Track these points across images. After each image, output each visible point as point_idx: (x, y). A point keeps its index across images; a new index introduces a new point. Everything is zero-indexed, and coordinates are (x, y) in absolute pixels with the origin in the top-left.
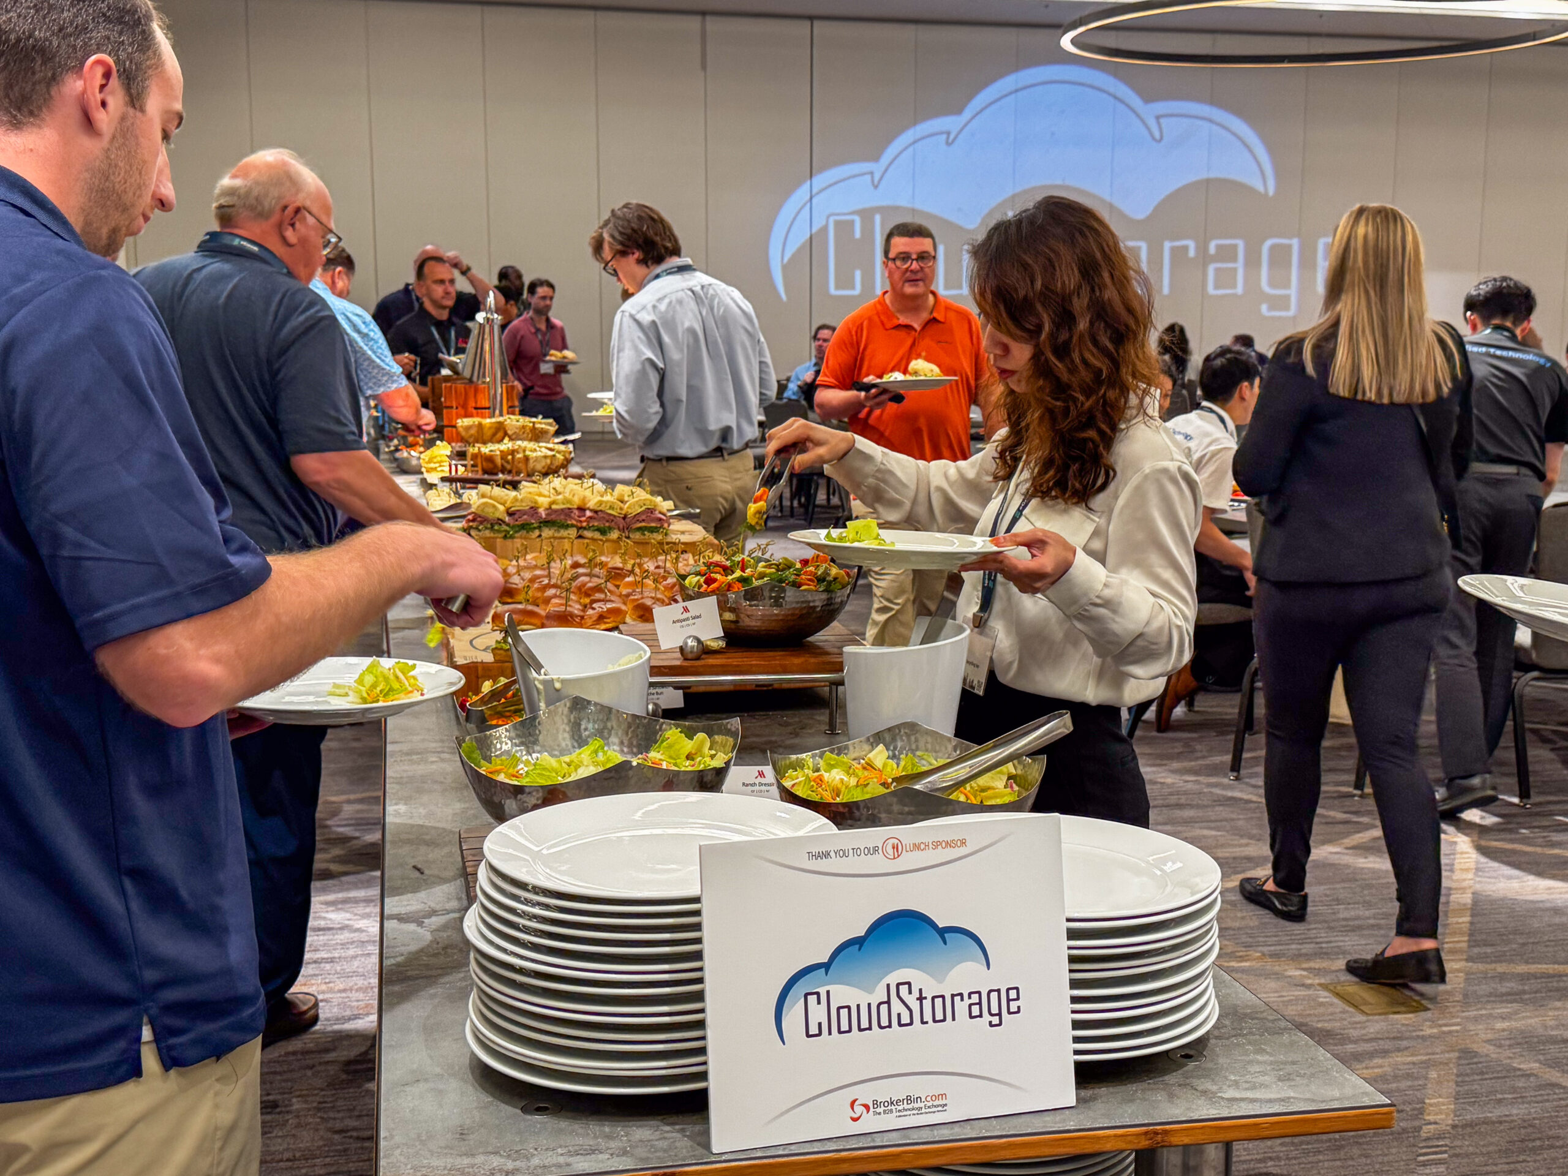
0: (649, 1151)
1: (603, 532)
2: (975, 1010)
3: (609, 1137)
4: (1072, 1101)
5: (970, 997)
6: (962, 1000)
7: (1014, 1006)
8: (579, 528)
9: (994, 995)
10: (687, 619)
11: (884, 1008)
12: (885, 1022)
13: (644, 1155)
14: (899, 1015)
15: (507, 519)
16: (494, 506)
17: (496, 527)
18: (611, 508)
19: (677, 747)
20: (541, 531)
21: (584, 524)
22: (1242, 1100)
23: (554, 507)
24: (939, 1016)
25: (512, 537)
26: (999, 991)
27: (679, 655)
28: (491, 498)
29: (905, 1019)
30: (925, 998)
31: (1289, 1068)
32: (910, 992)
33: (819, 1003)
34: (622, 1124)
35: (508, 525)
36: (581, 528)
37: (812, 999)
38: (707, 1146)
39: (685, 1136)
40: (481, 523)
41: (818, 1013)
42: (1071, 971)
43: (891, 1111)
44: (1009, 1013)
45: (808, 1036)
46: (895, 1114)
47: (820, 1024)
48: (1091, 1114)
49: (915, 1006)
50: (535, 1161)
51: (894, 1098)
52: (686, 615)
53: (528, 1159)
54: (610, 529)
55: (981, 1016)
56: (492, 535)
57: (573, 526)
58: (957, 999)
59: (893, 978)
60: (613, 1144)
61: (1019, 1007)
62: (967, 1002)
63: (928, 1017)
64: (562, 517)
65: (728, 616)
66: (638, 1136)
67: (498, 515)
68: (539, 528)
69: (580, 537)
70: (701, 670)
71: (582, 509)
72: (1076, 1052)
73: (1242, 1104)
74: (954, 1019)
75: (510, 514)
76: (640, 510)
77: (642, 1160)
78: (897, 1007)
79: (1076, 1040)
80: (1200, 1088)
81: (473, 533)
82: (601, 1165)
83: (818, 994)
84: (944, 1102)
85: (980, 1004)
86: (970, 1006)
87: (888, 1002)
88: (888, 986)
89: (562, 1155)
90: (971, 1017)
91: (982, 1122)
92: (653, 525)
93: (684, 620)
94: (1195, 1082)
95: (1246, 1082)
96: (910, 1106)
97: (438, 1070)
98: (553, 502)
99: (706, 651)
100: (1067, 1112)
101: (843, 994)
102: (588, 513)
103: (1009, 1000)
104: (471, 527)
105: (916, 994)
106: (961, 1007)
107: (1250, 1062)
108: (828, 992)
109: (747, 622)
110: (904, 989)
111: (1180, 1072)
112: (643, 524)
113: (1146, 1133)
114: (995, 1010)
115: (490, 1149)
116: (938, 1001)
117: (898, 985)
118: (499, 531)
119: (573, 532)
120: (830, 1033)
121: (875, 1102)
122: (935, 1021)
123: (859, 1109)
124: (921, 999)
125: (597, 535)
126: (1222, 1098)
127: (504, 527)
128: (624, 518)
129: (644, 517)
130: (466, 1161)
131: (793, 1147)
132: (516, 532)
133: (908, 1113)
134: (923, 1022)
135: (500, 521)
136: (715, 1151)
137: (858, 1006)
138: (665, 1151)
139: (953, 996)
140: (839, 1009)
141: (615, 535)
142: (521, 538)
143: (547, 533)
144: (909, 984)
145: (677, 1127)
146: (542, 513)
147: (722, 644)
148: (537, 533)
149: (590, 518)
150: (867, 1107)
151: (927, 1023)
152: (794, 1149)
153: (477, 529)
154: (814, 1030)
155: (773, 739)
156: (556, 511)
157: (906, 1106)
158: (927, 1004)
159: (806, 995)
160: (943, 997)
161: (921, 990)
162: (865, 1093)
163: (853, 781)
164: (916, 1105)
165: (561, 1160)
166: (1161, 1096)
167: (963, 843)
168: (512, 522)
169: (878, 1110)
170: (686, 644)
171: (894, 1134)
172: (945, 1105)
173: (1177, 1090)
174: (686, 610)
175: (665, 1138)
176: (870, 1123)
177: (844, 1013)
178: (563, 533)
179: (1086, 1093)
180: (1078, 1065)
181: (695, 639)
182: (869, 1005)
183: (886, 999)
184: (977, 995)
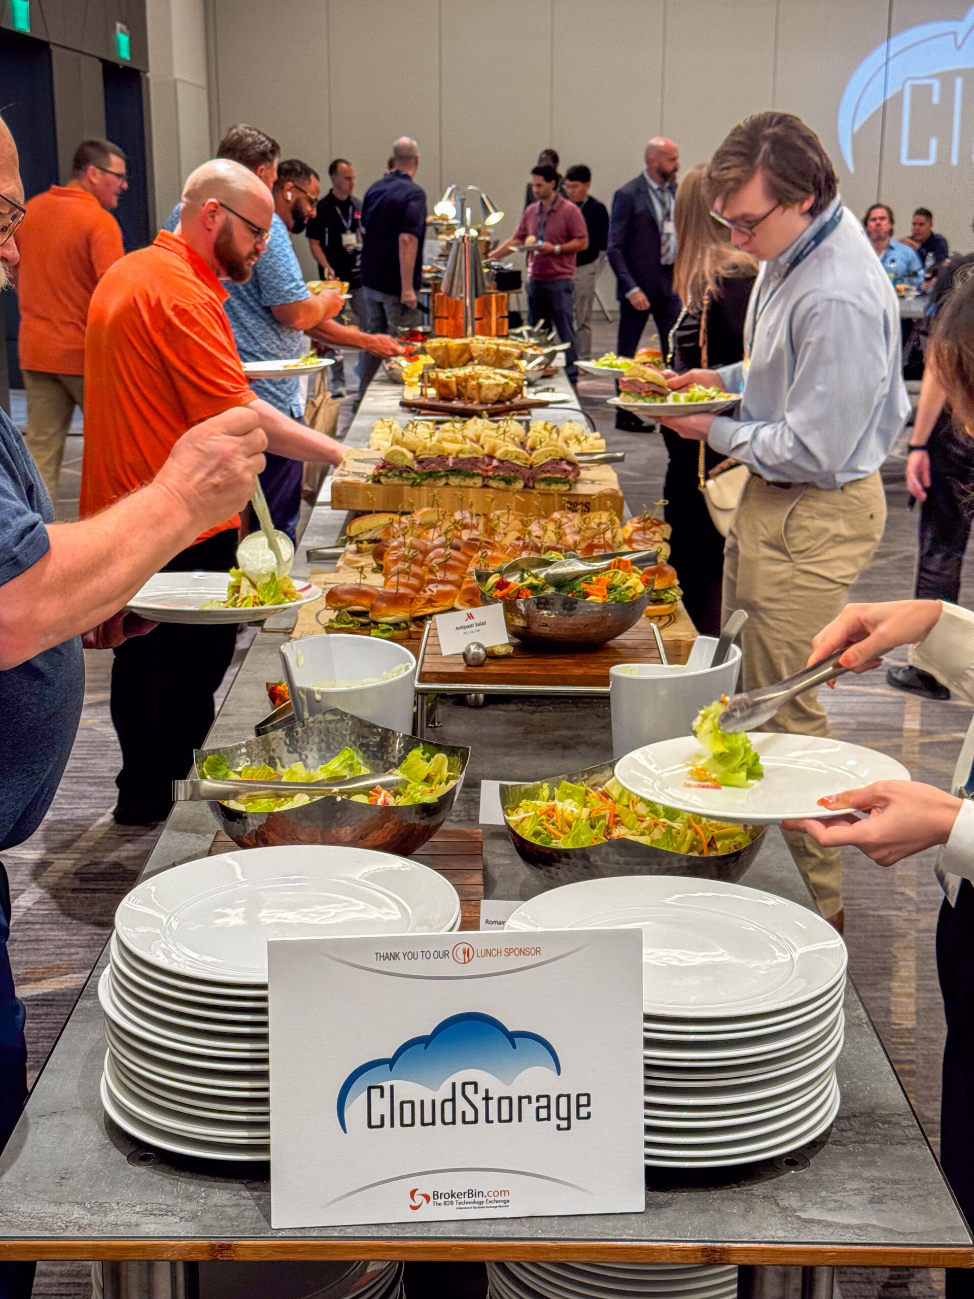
0: (217, 1219)
1: (508, 481)
2: (543, 1113)
3: (189, 1198)
4: (641, 1207)
5: (538, 1100)
6: (530, 1102)
7: (583, 1112)
8: (484, 478)
9: (563, 1101)
10: (471, 626)
11: (449, 1106)
12: (448, 1118)
13: (209, 1222)
14: (464, 1113)
15: (416, 466)
17: (405, 475)
18: (517, 458)
19: (415, 768)
20: (448, 479)
21: (490, 473)
22: (819, 1222)
23: (461, 456)
24: (505, 1116)
25: (419, 485)
26: (568, 1096)
27: (462, 660)
28: (404, 445)
29: (470, 1117)
30: (492, 1098)
31: (888, 1189)
32: (476, 1092)
33: (382, 1096)
34: (208, 1183)
35: (416, 473)
36: (487, 477)
37: (375, 1093)
38: (268, 1219)
39: (257, 1205)
40: (390, 470)
41: (381, 1106)
43: (452, 1203)
44: (579, 1117)
45: (370, 1126)
46: (455, 1206)
47: (382, 1117)
48: (656, 1222)
49: (481, 1105)
50: (111, 1218)
51: (456, 1191)
53: (106, 1214)
54: (516, 479)
55: (548, 1119)
56: (400, 482)
57: (478, 475)
59: (459, 1077)
60: (190, 1207)
61: (589, 1114)
62: (535, 1104)
63: (493, 1116)
64: (469, 466)
66: (215, 1200)
67: (406, 463)
68: (447, 476)
69: (485, 486)
71: (491, 457)
73: (815, 1229)
74: (520, 1120)
75: (420, 462)
76: (545, 461)
77: (205, 1227)
78: (462, 1104)
80: (782, 1204)
81: (383, 480)
82: (165, 1229)
83: (382, 1088)
84: (506, 1198)
85: (548, 1107)
86: (538, 1108)
87: (453, 1100)
88: (454, 1085)
89: (138, 1213)
91: (544, 1221)
92: (558, 476)
93: (468, 627)
94: (782, 1194)
95: (835, 1201)
96: (471, 1200)
99: (492, 656)
100: (633, 1217)
101: (406, 1089)
102: (495, 463)
103: (579, 1106)
104: (381, 474)
105: (481, 1094)
106: (529, 1110)
107: (851, 1177)
108: (392, 1087)
110: (470, 1089)
111: (774, 1181)
112: (548, 475)
113: (703, 1250)
114: (564, 1114)
115: (79, 1199)
116: (505, 1103)
117: (464, 1084)
118: (407, 479)
119: (479, 482)
120: (392, 1125)
121: (436, 1195)
122: (500, 1120)
123: (419, 1199)
124: (487, 1099)
125: (502, 485)
126: (799, 1218)
127: (413, 475)
128: (531, 467)
129: (549, 468)
130: (52, 1209)
131: (349, 1230)
132: (424, 480)
133: (469, 1206)
134: (488, 1121)
135: (409, 469)
136: (273, 1226)
137: (422, 1102)
138: (231, 1220)
139: (520, 1098)
140: (402, 1103)
141: (520, 485)
142: (428, 486)
143: (454, 481)
144: (475, 1084)
145: (256, 1194)
146: (450, 462)
148: (444, 481)
149: (496, 467)
150: (427, 1198)
151: (492, 1122)
152: (350, 1232)
153: (386, 476)
154: (376, 1121)
156: (463, 460)
157: (467, 1200)
158: (493, 1104)
159: (370, 1088)
160: (510, 1099)
161: (487, 1091)
162: (426, 1185)
164: (477, 1199)
165: (134, 1219)
166: (736, 1209)
167: (538, 951)
168: (420, 470)
169: (439, 1201)
170: (469, 650)
171: (452, 1226)
172: (508, 1201)
173: (759, 1205)
174: (470, 616)
175: (238, 1205)
176: (429, 1212)
177: (407, 1107)
178: (470, 482)
179: (661, 1197)
180: (649, 1170)
181: (479, 646)
182: (433, 1102)
183: (451, 1097)
184: (546, 1099)
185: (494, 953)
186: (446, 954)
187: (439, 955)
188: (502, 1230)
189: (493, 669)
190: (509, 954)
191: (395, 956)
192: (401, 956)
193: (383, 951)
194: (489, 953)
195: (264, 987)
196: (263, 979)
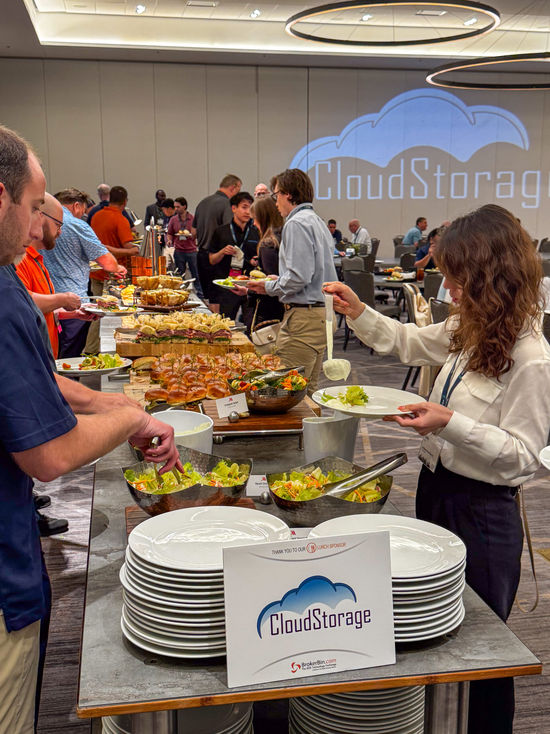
0: (200, 686)
1: (200, 340)
2: (350, 621)
3: (182, 678)
4: (394, 661)
5: (347, 615)
6: (343, 616)
7: (367, 619)
8: (189, 339)
9: (358, 614)
10: (232, 404)
11: (307, 621)
12: (308, 627)
13: (197, 688)
14: (314, 624)
15: (156, 335)
16: (150, 329)
17: (151, 339)
18: (204, 329)
19: (224, 471)
20: (172, 340)
21: (192, 337)
22: (473, 660)
23: (178, 329)
24: (333, 624)
25: (159, 343)
26: (360, 612)
27: (227, 420)
28: (149, 325)
29: (317, 626)
30: (327, 616)
31: (495, 643)
32: (319, 614)
33: (277, 619)
34: (189, 671)
35: (157, 337)
36: (191, 338)
37: (274, 618)
38: (226, 684)
39: (217, 678)
40: (144, 337)
41: (277, 624)
42: (394, 601)
43: (310, 668)
44: (365, 622)
45: (272, 634)
46: (312, 669)
47: (278, 629)
48: (402, 668)
49: (322, 620)
50: (149, 691)
51: (312, 662)
52: (231, 402)
53: (145, 689)
54: (204, 339)
55: (352, 623)
56: (149, 342)
57: (187, 338)
58: (341, 616)
59: (311, 607)
60: (185, 682)
61: (370, 620)
62: (346, 617)
63: (328, 624)
64: (182, 334)
65: (251, 401)
66: (195, 678)
67: (152, 333)
68: (171, 339)
69: (190, 343)
70: (238, 428)
71: (191, 329)
72: (396, 638)
73: (472, 663)
74: (339, 625)
75: (158, 332)
76: (218, 330)
77: (197, 691)
78: (313, 620)
79: (396, 632)
80: (453, 654)
81: (141, 341)
82: (178, 693)
83: (277, 615)
84: (335, 663)
85: (352, 618)
86: (347, 619)
87: (309, 618)
88: (309, 611)
89: (161, 687)
90: (348, 624)
91: (353, 672)
92: (224, 337)
93: (230, 404)
94: (452, 650)
95: (475, 650)
96: (319, 665)
97: (109, 639)
98: (177, 327)
99: (241, 418)
100: (392, 667)
101: (289, 615)
102: (194, 332)
103: (365, 616)
104: (140, 339)
105: (322, 614)
106: (343, 620)
107: (478, 639)
108: (282, 614)
109: (259, 403)
110: (317, 612)
111: (445, 644)
112: (219, 337)
113: (427, 678)
114: (359, 621)
115: (129, 683)
116: (332, 618)
117: (314, 610)
118: (153, 341)
119: (187, 341)
120: (282, 633)
121: (303, 664)
122: (331, 626)
123: (295, 667)
124: (324, 616)
125: (198, 342)
126: (463, 659)
127: (155, 339)
128: (211, 334)
129: (219, 334)
130: (118, 690)
131: (265, 685)
132: (160, 341)
133: (318, 668)
134: (325, 627)
135: (153, 336)
136: (229, 687)
137: (295, 620)
138: (207, 686)
139: (339, 615)
140: (286, 622)
141: (206, 342)
142: (162, 343)
143: (175, 341)
144: (319, 610)
145: (213, 673)
146: (173, 332)
147: (248, 414)
148: (170, 341)
149: (195, 334)
150: (299, 666)
151: (327, 627)
152: (266, 686)
153: (142, 339)
154: (275, 631)
155: (273, 453)
156: (179, 331)
157: (317, 665)
158: (327, 619)
159: (272, 616)
160: (335, 615)
161: (324, 613)
162: (298, 660)
163: (305, 486)
164: (322, 665)
165: (160, 690)
166: (435, 658)
167: (344, 544)
168: (158, 336)
169: (305, 667)
170: (231, 415)
171: (312, 679)
172: (336, 664)
173: (443, 655)
174: (231, 399)
175: (208, 679)
176: (301, 673)
177: (289, 623)
178: (182, 341)
179: (401, 656)
180: (397, 644)
181: (236, 413)
182: (301, 620)
183: (308, 617)
184: (350, 614)
185: (325, 547)
186: (304, 548)
187: (301, 549)
188: (335, 678)
189: (243, 423)
190: (332, 547)
191: (281, 552)
192: (284, 551)
193: (276, 550)
194: (323, 547)
195: (222, 571)
196: (220, 567)
